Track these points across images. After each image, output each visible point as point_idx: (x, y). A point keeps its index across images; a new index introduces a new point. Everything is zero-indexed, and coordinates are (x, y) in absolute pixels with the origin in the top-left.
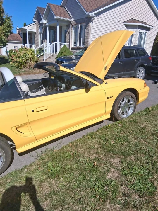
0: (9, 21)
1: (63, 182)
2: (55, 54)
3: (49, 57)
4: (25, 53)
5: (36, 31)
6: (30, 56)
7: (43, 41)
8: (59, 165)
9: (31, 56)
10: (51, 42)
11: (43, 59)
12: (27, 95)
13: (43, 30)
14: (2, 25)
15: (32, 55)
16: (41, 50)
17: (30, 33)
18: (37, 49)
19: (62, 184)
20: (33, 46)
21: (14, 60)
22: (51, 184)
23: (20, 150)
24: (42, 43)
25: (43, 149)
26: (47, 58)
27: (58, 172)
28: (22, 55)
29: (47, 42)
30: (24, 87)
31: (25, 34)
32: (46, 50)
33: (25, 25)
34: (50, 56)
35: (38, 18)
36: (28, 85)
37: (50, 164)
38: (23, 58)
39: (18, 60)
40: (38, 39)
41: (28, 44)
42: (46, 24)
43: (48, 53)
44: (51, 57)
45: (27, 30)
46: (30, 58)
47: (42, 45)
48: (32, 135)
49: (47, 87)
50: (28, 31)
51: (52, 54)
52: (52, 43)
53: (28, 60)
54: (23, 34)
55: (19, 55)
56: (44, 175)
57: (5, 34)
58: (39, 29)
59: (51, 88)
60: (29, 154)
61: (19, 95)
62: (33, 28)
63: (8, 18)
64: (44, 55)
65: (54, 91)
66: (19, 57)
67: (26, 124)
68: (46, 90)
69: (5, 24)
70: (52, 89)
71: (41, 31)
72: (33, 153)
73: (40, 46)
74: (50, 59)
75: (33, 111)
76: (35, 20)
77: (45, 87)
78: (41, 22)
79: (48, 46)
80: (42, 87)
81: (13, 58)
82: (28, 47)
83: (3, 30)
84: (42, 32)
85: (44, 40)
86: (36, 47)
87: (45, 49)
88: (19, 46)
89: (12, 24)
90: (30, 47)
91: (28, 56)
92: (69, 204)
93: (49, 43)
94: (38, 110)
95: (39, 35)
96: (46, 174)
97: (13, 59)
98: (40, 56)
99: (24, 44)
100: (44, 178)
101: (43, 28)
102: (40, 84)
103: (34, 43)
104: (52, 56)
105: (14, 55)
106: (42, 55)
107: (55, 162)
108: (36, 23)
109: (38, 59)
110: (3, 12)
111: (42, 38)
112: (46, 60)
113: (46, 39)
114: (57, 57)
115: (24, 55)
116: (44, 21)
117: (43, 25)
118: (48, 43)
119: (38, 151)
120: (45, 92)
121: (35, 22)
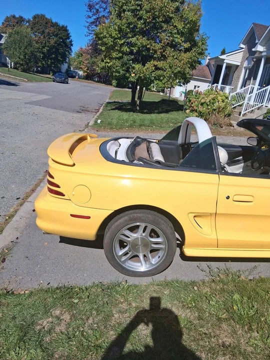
0: (203, 44)
1: (256, 340)
2: (264, 106)
3: (252, 110)
4: (214, 99)
5: (239, 64)
6: (220, 105)
7: (248, 81)
8: (253, 307)
9: (222, 105)
10: (261, 85)
11: (240, 113)
12: (223, 168)
13: (253, 63)
14: (192, 50)
15: (224, 103)
16: (241, 97)
17: (229, 67)
18: (234, 94)
19: (256, 342)
20: (228, 89)
21: (193, 107)
22: (235, 332)
23: (188, 252)
24: (244, 84)
26: (247, 111)
27: (251, 320)
28: (208, 101)
29: (254, 84)
31: (219, 68)
32: (250, 99)
33: (223, 53)
34: (254, 108)
35: (251, 42)
37: (236, 296)
38: (208, 105)
39: (201, 109)
40: (239, 78)
41: (220, 85)
42: (261, 52)
43: (252, 103)
44: (256, 110)
45: (225, 61)
46: (219, 108)
47: (243, 89)
48: (213, 236)
49: (249, 163)
50: (227, 63)
51: (258, 106)
52: (264, 87)
53: (215, 110)
54: (217, 67)
55: (203, 101)
56: (225, 311)
57: (192, 65)
58: (246, 61)
59: (256, 165)
61: (213, 166)
62: (235, 58)
63: (202, 39)
64: (244, 105)
65: (260, 171)
66: (202, 104)
67: (211, 214)
69: (195, 49)
70: (259, 168)
71: (248, 65)
73: (239, 90)
74: (252, 114)
75: (228, 198)
76: (242, 46)
77: (245, 160)
78: (253, 50)
79: (255, 92)
80: (239, 161)
81: (192, 103)
82: (219, 87)
83: (191, 58)
84: (250, 66)
85: (250, 80)
86: (232, 90)
87: (248, 96)
88: (204, 87)
89: (207, 50)
90: (222, 89)
91: (216, 104)
93: (259, 86)
94: (236, 198)
95: (243, 71)
96: (227, 311)
97: (192, 105)
98: (235, 107)
99: (213, 84)
100: (223, 316)
101: (255, 60)
102: (238, 154)
103: (230, 84)
104: (258, 109)
105: (195, 100)
106: (238, 106)
107: (245, 299)
108: (243, 50)
109: (232, 112)
110: (198, 30)
111: (246, 77)
112: (244, 115)
113: (255, 79)
114: (267, 113)
115: (212, 101)
116: (260, 48)
117: (256, 55)
118: (256, 86)
121: (243, 48)
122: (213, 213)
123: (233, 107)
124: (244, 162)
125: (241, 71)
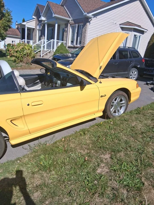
0: (9, 15)
1: (54, 175)
2: (52, 51)
3: (46, 54)
4: (23, 48)
5: (34, 27)
6: (28, 52)
7: (41, 37)
8: (51, 158)
9: (29, 51)
10: (48, 39)
11: (40, 55)
12: (23, 89)
13: (41, 27)
14: (2, 19)
15: (30, 51)
16: (39, 46)
17: (29, 29)
18: (35, 45)
19: (53, 176)
20: (31, 42)
21: (11, 54)
22: (43, 176)
23: (13, 142)
24: (40, 39)
25: (36, 142)
26: (44, 54)
27: (50, 165)
28: (19, 50)
29: (44, 39)
30: (21, 81)
31: (23, 30)
32: (44, 47)
33: (24, 21)
34: (47, 52)
35: (38, 15)
36: (25, 79)
37: (42, 157)
38: (20, 52)
39: (15, 54)
40: (36, 35)
41: (26, 40)
42: (44, 21)
43: (45, 49)
44: (48, 54)
45: (26, 26)
46: (27, 54)
47: (40, 41)
48: (26, 129)
49: (43, 83)
50: (27, 27)
51: (49, 51)
52: (50, 40)
53: (25, 55)
55: (16, 50)
56: (36, 167)
57: (4, 29)
58: (38, 26)
59: (46, 83)
60: (21, 146)
61: (16, 89)
62: (32, 24)
63: (8, 12)
64: (41, 51)
65: (50, 87)
66: (16, 52)
67: (21, 117)
68: (42, 86)
69: (4, 18)
70: (48, 85)
71: (39, 28)
72: (26, 146)
73: (37, 43)
74: (47, 56)
75: (28, 105)
76: (34, 17)
77: (41, 82)
78: (40, 19)
79: (46, 43)
80: (38, 82)
81: (10, 52)
82: (26, 42)
83: (3, 24)
84: (41, 28)
85: (42, 36)
86: (34, 43)
87: (42, 46)
88: (17, 41)
89: (12, 19)
90: (28, 42)
91: (25, 51)
92: (59, 197)
93: (47, 40)
94: (33, 104)
95: (38, 31)
96: (38, 166)
97: (11, 53)
98: (37, 52)
99: (22, 39)
100: (36, 170)
101: (42, 25)
102: (36, 79)
103: (32, 39)
104: (49, 52)
105: (11, 49)
106: (39, 51)
107: (47, 156)
108: (35, 19)
109: (35, 55)
110: (3, 6)
111: (40, 35)
112: (43, 56)
113: (44, 36)
114: (54, 55)
115: (22, 50)
116: (43, 18)
117: (42, 22)
118: (46, 40)
119: (31, 144)
120: (41, 88)
121: (34, 18)
122: (22, 116)
123: (36, 52)
124: (41, 83)
125: (36, 32)
